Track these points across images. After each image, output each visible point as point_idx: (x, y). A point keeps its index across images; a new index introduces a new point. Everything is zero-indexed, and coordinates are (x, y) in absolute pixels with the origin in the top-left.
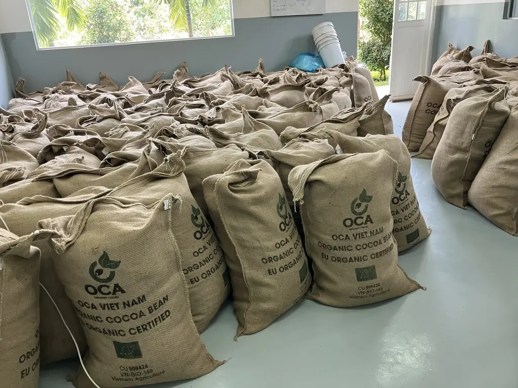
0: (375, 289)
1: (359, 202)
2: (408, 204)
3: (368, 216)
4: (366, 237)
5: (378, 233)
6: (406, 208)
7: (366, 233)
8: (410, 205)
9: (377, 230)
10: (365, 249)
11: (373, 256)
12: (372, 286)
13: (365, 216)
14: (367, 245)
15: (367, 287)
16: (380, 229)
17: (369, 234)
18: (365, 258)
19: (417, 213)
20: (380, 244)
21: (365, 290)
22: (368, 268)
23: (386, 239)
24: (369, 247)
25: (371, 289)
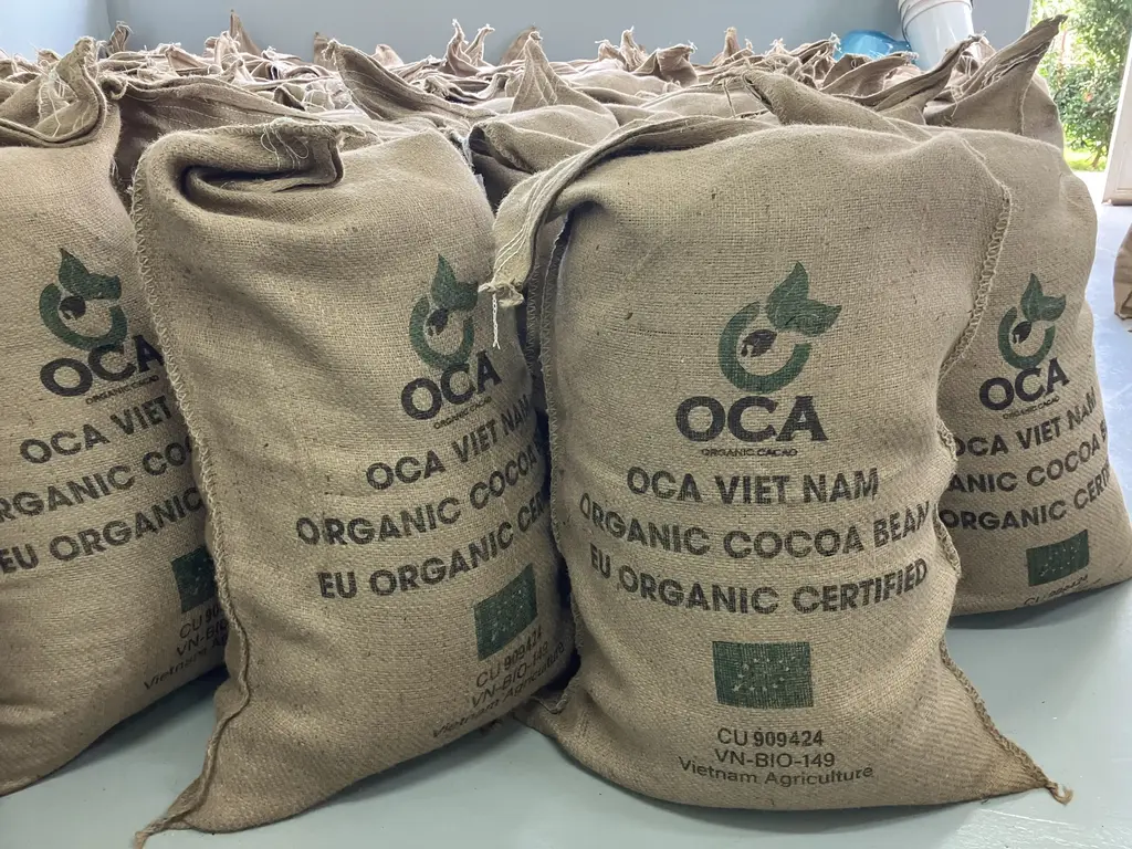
0: (798, 752)
1: (762, 322)
2: (1056, 420)
3: (804, 403)
4: (782, 500)
5: (847, 494)
6: (1044, 432)
7: (782, 481)
8: (1064, 424)
9: (841, 478)
10: (771, 555)
11: (806, 599)
12: (781, 738)
13: (785, 398)
14: (783, 543)
15: (759, 739)
16: (859, 474)
17: (795, 491)
18: (765, 601)
19: (1094, 465)
20: (848, 547)
21: (750, 750)
22: (774, 651)
23: (886, 530)
24: (790, 551)
25: (775, 749)
